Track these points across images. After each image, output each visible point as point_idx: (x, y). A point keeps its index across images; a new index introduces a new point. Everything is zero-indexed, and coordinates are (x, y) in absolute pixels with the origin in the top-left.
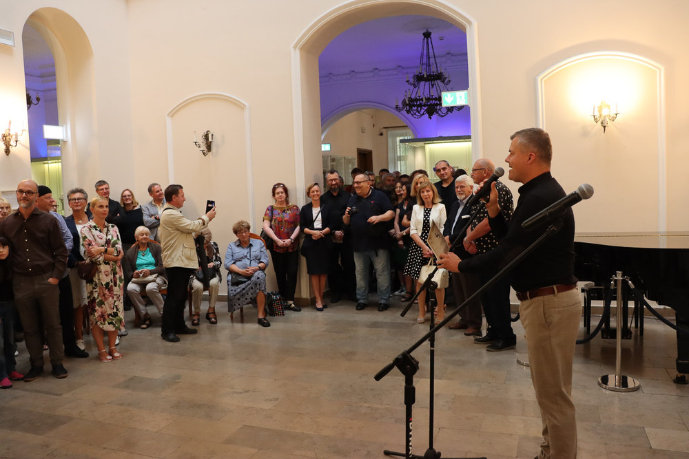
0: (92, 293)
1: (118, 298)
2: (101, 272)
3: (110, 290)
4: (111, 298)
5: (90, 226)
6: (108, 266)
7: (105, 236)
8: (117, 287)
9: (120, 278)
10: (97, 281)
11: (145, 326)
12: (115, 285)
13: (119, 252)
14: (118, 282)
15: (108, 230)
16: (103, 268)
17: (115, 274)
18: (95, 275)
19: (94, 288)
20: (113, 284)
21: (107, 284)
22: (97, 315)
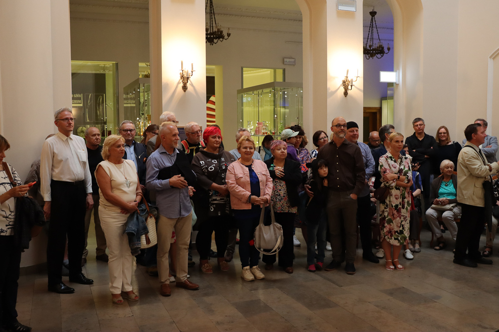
0: (383, 212)
1: (404, 219)
2: (392, 195)
3: (399, 211)
4: (398, 218)
5: (387, 156)
6: (398, 191)
7: (399, 166)
8: (405, 210)
9: (408, 202)
10: (388, 202)
11: (437, 248)
12: (403, 207)
13: (409, 181)
14: (406, 205)
15: (401, 161)
16: (394, 192)
17: (404, 198)
18: (387, 198)
19: (385, 208)
20: (401, 206)
21: (397, 206)
22: (385, 230)
